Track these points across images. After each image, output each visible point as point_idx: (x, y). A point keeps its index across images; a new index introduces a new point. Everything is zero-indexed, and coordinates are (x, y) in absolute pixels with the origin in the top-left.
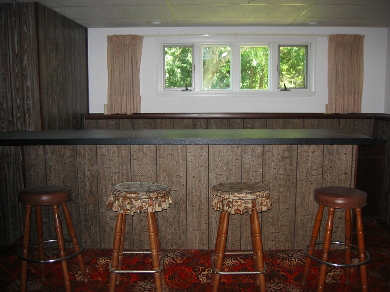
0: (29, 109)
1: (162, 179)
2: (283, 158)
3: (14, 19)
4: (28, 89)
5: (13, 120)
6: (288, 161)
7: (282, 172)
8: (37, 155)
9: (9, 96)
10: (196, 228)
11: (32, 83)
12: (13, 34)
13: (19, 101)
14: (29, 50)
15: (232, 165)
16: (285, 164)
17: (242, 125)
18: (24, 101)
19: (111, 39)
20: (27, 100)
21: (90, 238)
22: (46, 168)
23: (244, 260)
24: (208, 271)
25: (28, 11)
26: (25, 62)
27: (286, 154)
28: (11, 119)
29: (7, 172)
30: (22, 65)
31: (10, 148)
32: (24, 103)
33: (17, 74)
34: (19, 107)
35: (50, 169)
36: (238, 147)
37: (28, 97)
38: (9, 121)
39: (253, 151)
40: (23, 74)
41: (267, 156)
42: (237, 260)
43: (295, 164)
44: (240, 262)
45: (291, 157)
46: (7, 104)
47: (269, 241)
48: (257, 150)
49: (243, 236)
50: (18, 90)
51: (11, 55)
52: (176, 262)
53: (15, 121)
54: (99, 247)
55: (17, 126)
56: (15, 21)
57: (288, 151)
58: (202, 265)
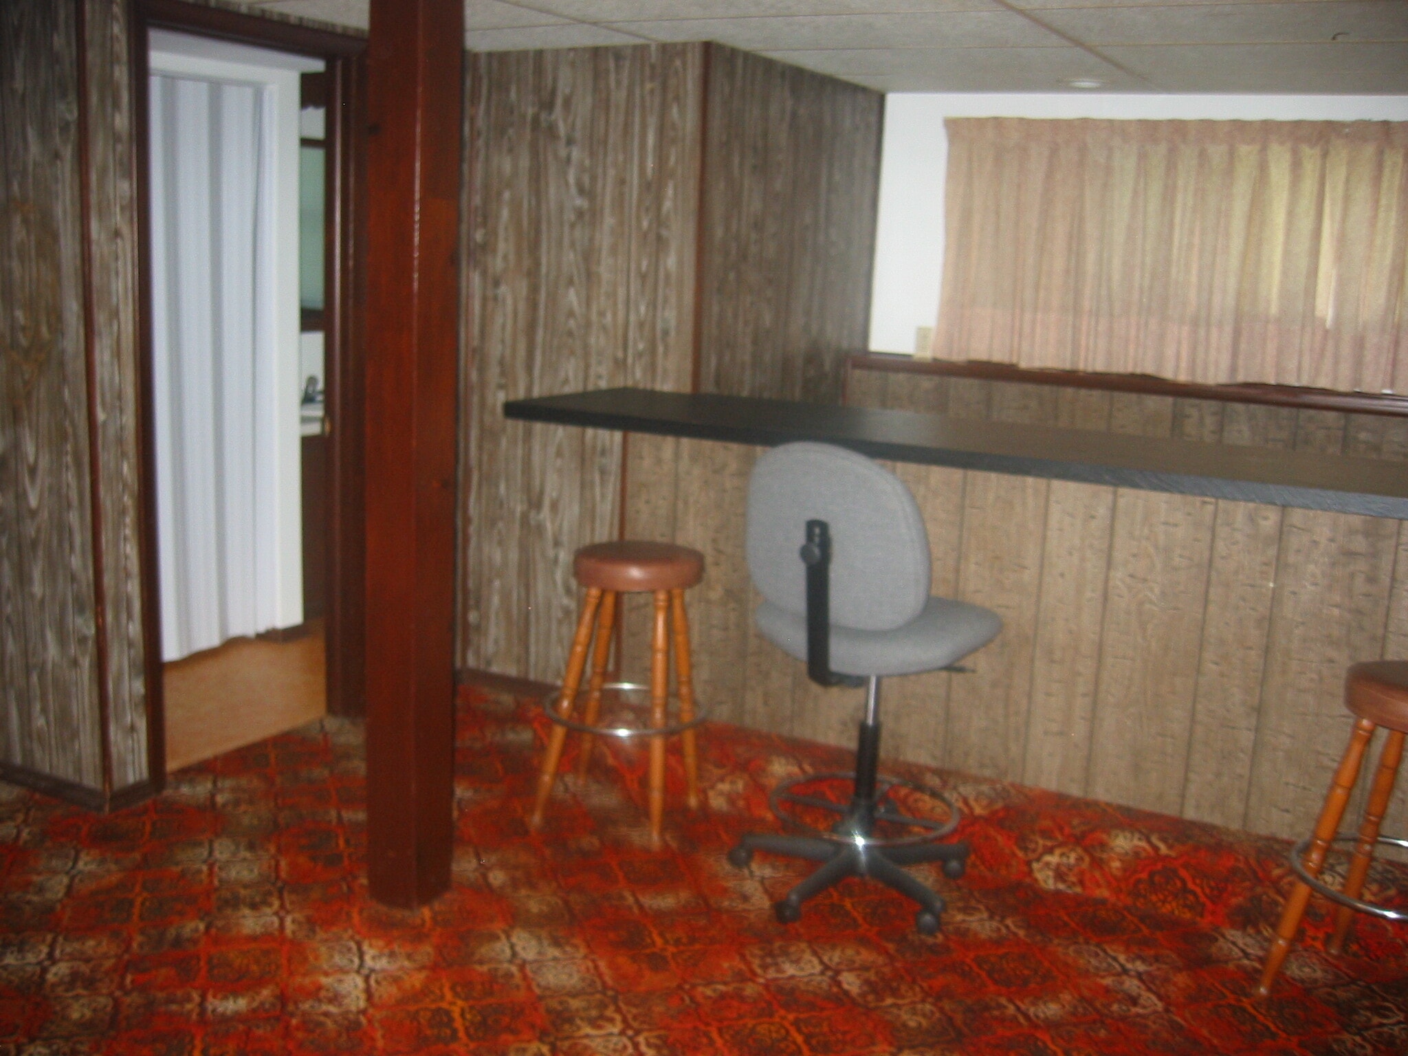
0: (666, 333)
1: (973, 567)
2: (1350, 554)
3: (648, 86)
4: (667, 277)
5: (625, 359)
6: (1361, 566)
7: (1337, 598)
8: (659, 461)
9: (621, 292)
10: (1054, 727)
11: (680, 263)
12: (644, 127)
13: (643, 309)
14: (679, 171)
15: (1181, 556)
16: (1352, 576)
17: (1340, 433)
18: (655, 307)
19: (955, 127)
20: (664, 309)
21: (766, 703)
22: (676, 498)
23: (1170, 847)
24: (1062, 855)
25: (684, 63)
26: (668, 205)
27: (1360, 544)
28: (620, 354)
29: (598, 498)
30: (659, 208)
31: (612, 437)
32: (654, 316)
33: (645, 235)
34: (641, 325)
35: (686, 503)
36: (1204, 503)
37: (666, 300)
38: (616, 361)
39: (1252, 519)
40: (659, 238)
41: (1294, 541)
42: (1149, 842)
43: (1385, 580)
44: (1156, 849)
45: (1374, 554)
46: (615, 314)
47: (1274, 810)
48: (1266, 518)
49: (1192, 776)
50: (643, 277)
51: (636, 181)
52: (971, 809)
53: (630, 360)
54: (785, 730)
55: (633, 373)
56: (652, 92)
57: (1367, 534)
58: (1046, 833)
